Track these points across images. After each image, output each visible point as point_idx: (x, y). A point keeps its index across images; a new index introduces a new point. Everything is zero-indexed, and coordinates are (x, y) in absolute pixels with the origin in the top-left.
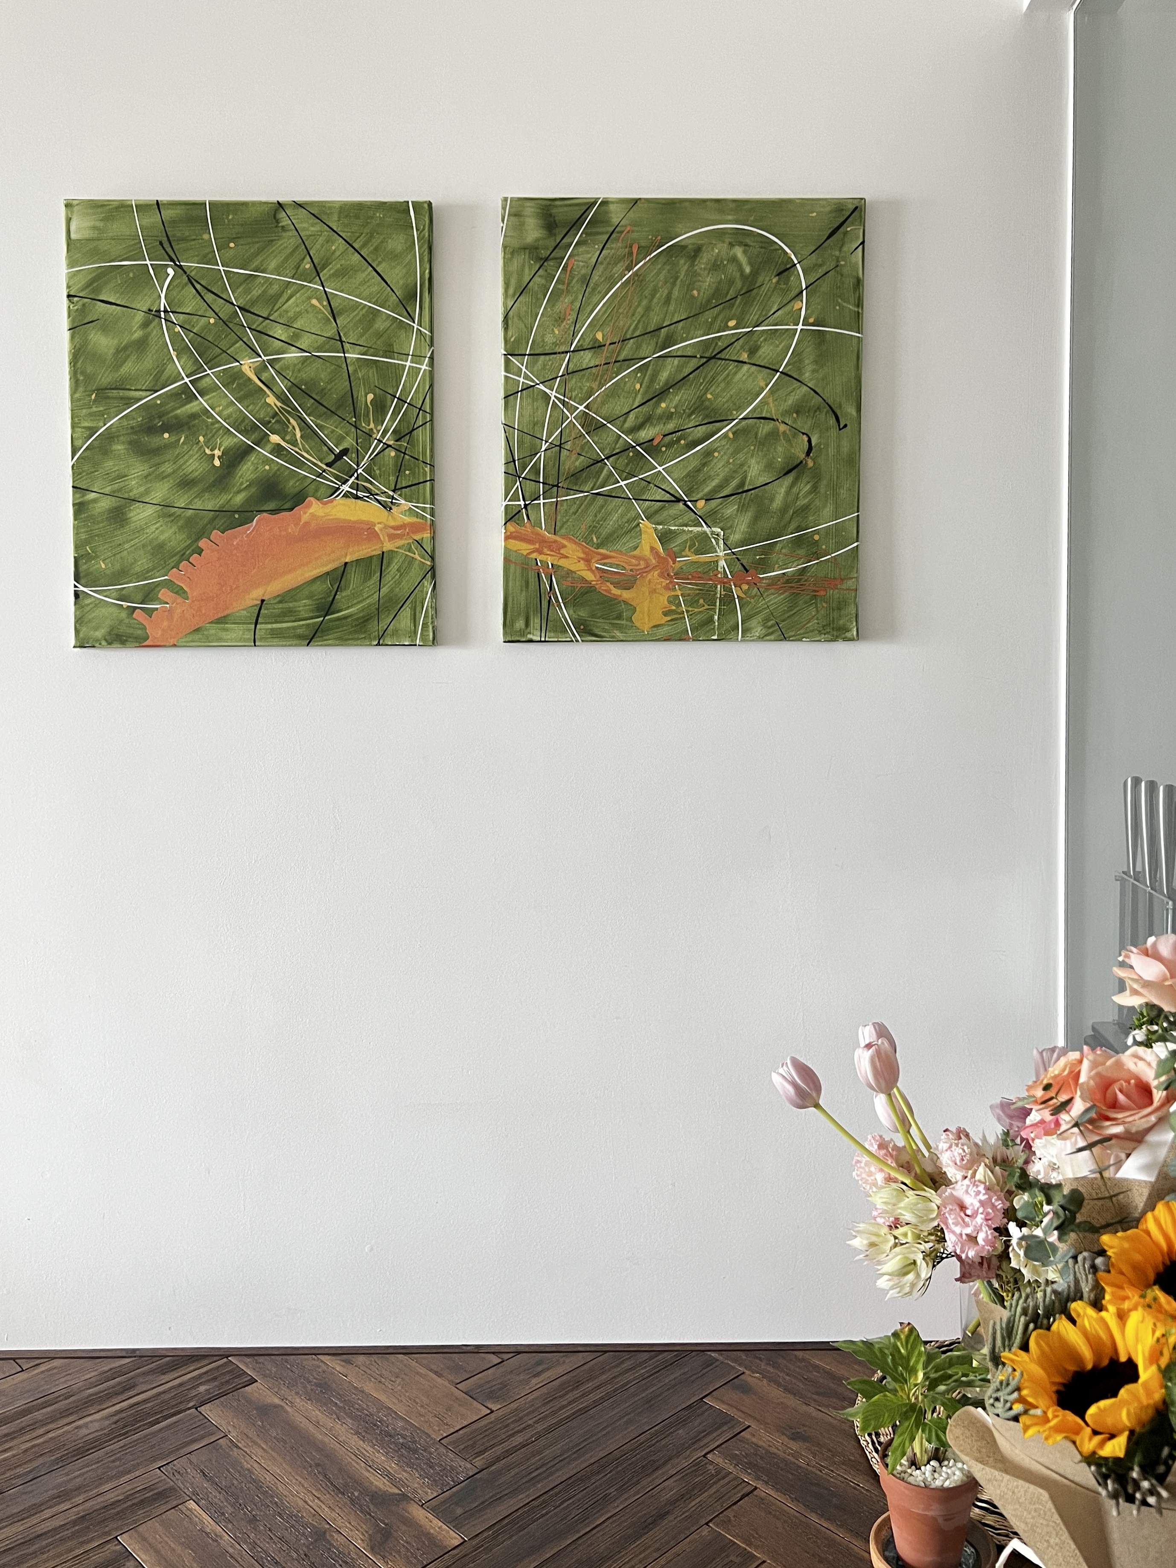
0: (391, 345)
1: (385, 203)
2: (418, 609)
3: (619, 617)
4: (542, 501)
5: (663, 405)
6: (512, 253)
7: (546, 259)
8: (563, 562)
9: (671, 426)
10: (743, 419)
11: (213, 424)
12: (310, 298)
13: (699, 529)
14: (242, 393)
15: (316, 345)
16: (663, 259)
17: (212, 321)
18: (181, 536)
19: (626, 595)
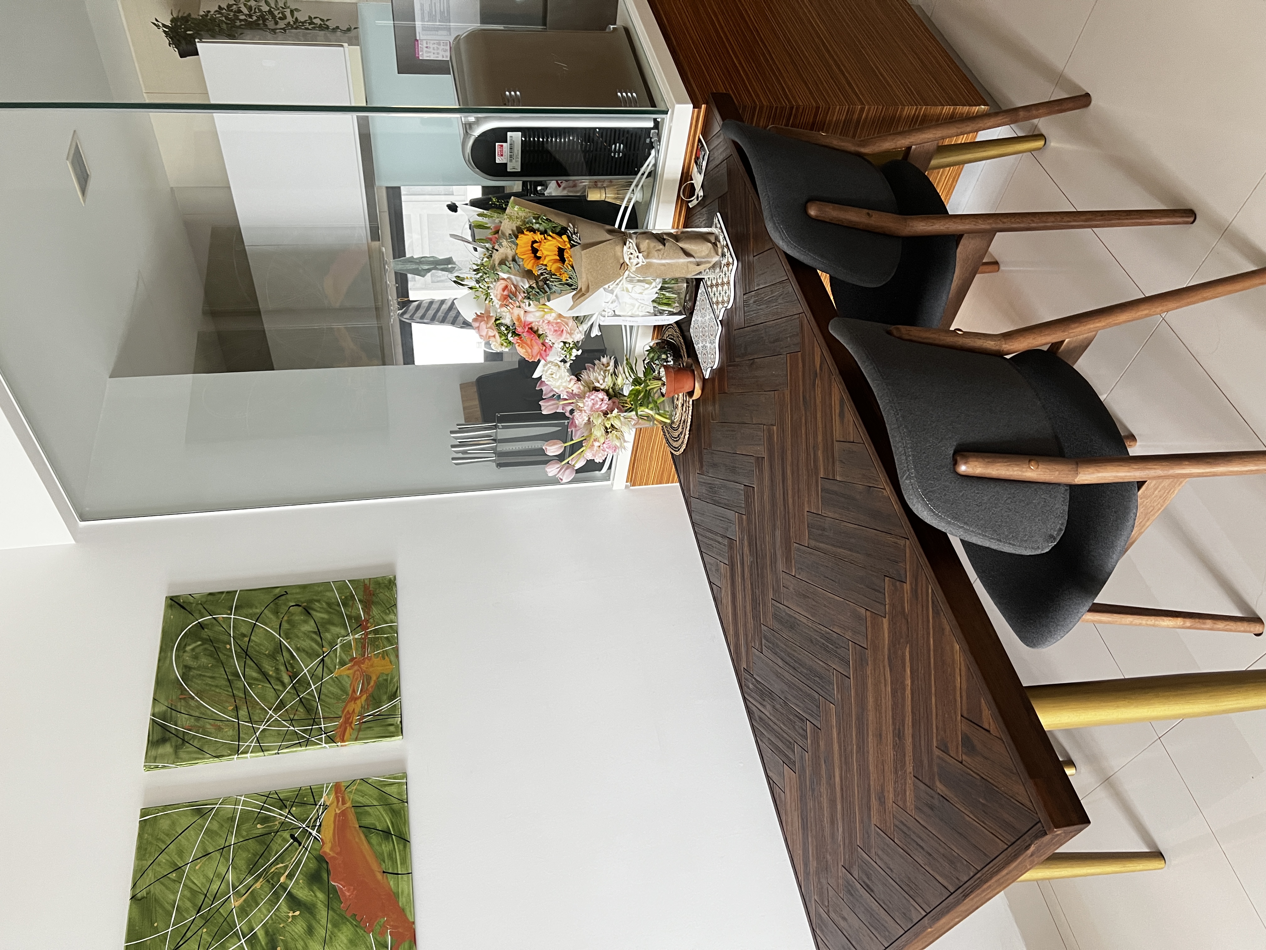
0: (228, 819)
1: (139, 834)
2: (385, 783)
3: (386, 680)
4: (323, 726)
5: (271, 673)
6: (177, 758)
7: (183, 740)
8: (357, 711)
9: (282, 668)
10: (280, 636)
11: (272, 920)
12: (195, 870)
13: (338, 650)
14: (253, 904)
15: (225, 863)
16: (189, 683)
17: (205, 930)
18: (344, 929)
19: (374, 678)
